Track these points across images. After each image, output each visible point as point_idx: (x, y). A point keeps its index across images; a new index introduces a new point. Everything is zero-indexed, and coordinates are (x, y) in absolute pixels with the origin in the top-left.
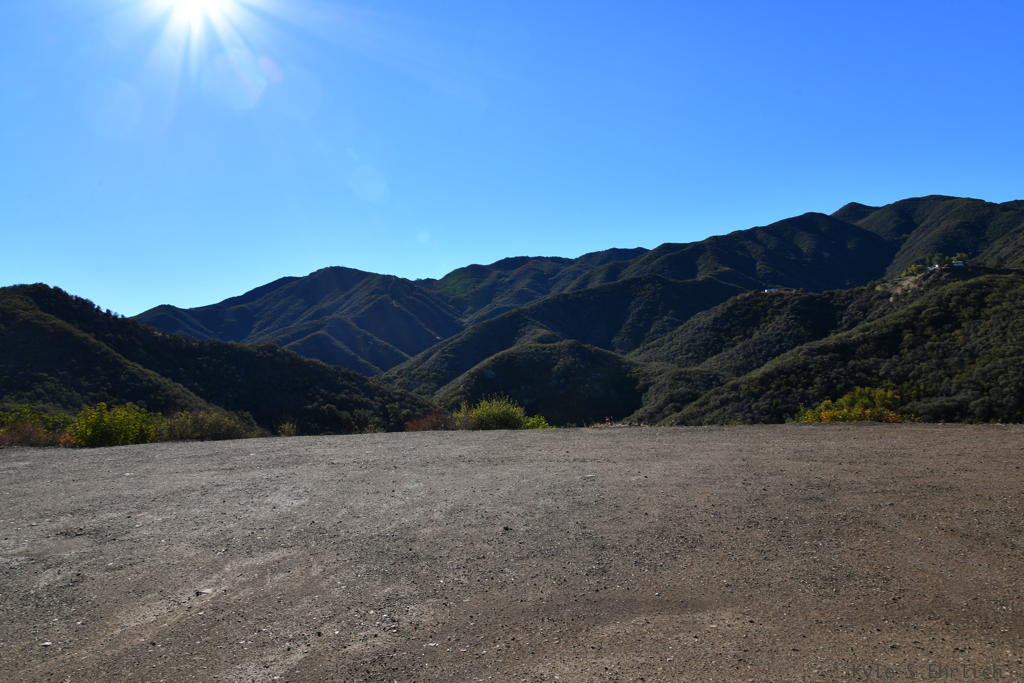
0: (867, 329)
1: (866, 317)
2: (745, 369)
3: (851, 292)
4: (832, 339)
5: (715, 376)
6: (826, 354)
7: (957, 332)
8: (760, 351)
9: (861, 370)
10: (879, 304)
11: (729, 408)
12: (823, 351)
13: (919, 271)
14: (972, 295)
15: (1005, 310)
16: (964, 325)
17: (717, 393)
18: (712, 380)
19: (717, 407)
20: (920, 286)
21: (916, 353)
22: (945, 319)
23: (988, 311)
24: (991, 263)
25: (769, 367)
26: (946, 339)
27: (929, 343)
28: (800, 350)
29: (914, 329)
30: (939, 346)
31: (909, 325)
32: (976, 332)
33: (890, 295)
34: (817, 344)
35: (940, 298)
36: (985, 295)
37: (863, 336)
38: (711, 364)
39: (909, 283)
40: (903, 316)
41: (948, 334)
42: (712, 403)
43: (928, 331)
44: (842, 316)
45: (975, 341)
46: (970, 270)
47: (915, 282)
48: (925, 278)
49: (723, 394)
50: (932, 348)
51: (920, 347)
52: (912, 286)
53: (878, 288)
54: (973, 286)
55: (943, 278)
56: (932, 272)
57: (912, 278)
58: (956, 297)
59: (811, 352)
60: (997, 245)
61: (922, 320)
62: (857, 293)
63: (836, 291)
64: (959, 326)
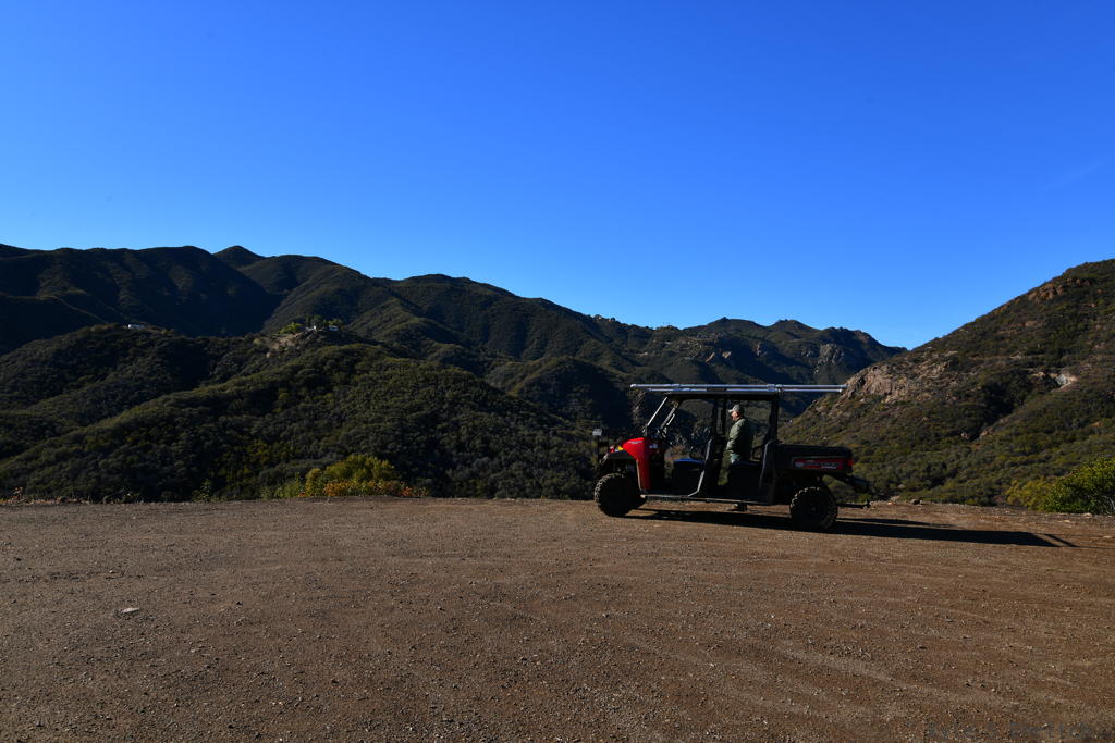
0: (243, 384)
1: (239, 370)
2: (93, 417)
3: (228, 342)
4: (203, 391)
5: (51, 423)
6: (197, 406)
7: (329, 395)
8: (114, 397)
9: (231, 427)
10: (255, 359)
11: (68, 466)
12: (193, 403)
13: (298, 330)
14: (345, 360)
15: (371, 379)
16: (336, 389)
17: (52, 445)
18: (46, 428)
19: (50, 463)
20: (298, 345)
21: (288, 413)
22: (319, 381)
23: (357, 378)
24: (361, 332)
25: (125, 416)
26: (318, 401)
27: (302, 404)
28: (166, 400)
29: (290, 388)
30: (311, 408)
31: (285, 384)
32: (345, 397)
33: (267, 350)
34: (186, 395)
35: (316, 359)
36: (356, 362)
37: (238, 391)
38: (46, 407)
39: (287, 340)
40: (280, 374)
41: (319, 397)
42: (43, 458)
43: (303, 391)
44: (215, 366)
45: (344, 406)
46: (343, 336)
47: (293, 340)
48: (303, 337)
49: (61, 446)
50: (305, 410)
51: (293, 407)
52: (290, 344)
53: (256, 341)
54: (346, 352)
55: (319, 340)
56: (310, 333)
57: (291, 336)
58: (330, 361)
59: (179, 403)
60: (366, 316)
61: (298, 380)
62: (234, 343)
63: (212, 338)
64: (331, 390)
